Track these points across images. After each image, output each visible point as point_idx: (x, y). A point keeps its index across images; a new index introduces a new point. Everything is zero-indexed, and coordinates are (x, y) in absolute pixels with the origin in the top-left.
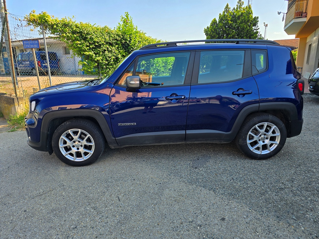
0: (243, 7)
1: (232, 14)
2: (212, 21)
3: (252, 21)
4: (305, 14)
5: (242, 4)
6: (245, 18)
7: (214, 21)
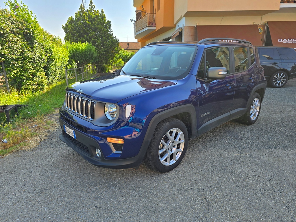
1: (88, 15)
2: (69, 19)
3: (106, 24)
4: (154, 24)
5: (93, 7)
6: (100, 21)
7: (72, 19)
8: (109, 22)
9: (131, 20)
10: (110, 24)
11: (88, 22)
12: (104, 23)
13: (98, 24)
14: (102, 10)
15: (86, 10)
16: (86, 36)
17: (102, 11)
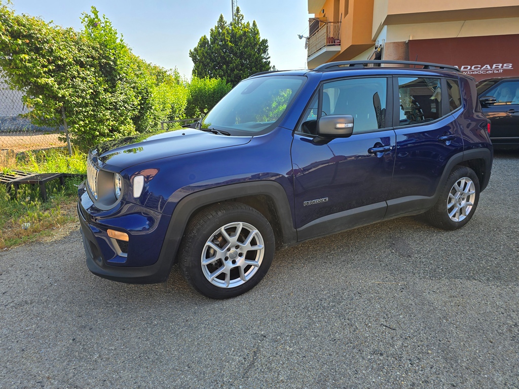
0: (243, 22)
1: (230, 32)
2: (201, 40)
3: (259, 46)
4: (338, 41)
5: (241, 18)
6: (250, 40)
7: (204, 39)
8: (265, 41)
9: (299, 36)
10: (266, 45)
11: (230, 44)
12: (256, 44)
13: (246, 46)
14: (254, 22)
15: (228, 23)
16: (225, 66)
17: (254, 24)
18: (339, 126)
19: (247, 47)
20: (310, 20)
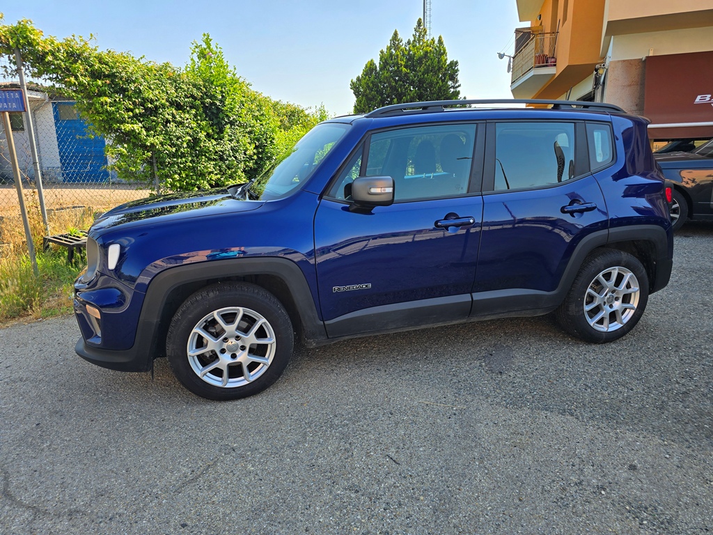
0: (426, 39)
1: (406, 53)
2: (366, 65)
3: (446, 70)
4: (553, 60)
5: (423, 34)
6: (433, 63)
7: (371, 65)
8: (454, 64)
9: (500, 54)
10: (456, 68)
11: (404, 69)
12: (440, 69)
14: (440, 37)
15: (405, 41)
18: (373, 190)
19: (428, 73)
20: (517, 31)
